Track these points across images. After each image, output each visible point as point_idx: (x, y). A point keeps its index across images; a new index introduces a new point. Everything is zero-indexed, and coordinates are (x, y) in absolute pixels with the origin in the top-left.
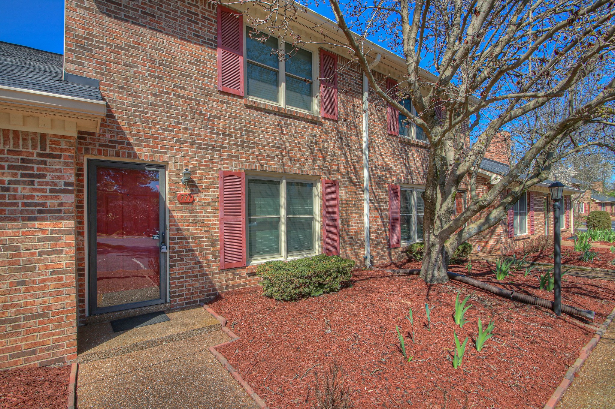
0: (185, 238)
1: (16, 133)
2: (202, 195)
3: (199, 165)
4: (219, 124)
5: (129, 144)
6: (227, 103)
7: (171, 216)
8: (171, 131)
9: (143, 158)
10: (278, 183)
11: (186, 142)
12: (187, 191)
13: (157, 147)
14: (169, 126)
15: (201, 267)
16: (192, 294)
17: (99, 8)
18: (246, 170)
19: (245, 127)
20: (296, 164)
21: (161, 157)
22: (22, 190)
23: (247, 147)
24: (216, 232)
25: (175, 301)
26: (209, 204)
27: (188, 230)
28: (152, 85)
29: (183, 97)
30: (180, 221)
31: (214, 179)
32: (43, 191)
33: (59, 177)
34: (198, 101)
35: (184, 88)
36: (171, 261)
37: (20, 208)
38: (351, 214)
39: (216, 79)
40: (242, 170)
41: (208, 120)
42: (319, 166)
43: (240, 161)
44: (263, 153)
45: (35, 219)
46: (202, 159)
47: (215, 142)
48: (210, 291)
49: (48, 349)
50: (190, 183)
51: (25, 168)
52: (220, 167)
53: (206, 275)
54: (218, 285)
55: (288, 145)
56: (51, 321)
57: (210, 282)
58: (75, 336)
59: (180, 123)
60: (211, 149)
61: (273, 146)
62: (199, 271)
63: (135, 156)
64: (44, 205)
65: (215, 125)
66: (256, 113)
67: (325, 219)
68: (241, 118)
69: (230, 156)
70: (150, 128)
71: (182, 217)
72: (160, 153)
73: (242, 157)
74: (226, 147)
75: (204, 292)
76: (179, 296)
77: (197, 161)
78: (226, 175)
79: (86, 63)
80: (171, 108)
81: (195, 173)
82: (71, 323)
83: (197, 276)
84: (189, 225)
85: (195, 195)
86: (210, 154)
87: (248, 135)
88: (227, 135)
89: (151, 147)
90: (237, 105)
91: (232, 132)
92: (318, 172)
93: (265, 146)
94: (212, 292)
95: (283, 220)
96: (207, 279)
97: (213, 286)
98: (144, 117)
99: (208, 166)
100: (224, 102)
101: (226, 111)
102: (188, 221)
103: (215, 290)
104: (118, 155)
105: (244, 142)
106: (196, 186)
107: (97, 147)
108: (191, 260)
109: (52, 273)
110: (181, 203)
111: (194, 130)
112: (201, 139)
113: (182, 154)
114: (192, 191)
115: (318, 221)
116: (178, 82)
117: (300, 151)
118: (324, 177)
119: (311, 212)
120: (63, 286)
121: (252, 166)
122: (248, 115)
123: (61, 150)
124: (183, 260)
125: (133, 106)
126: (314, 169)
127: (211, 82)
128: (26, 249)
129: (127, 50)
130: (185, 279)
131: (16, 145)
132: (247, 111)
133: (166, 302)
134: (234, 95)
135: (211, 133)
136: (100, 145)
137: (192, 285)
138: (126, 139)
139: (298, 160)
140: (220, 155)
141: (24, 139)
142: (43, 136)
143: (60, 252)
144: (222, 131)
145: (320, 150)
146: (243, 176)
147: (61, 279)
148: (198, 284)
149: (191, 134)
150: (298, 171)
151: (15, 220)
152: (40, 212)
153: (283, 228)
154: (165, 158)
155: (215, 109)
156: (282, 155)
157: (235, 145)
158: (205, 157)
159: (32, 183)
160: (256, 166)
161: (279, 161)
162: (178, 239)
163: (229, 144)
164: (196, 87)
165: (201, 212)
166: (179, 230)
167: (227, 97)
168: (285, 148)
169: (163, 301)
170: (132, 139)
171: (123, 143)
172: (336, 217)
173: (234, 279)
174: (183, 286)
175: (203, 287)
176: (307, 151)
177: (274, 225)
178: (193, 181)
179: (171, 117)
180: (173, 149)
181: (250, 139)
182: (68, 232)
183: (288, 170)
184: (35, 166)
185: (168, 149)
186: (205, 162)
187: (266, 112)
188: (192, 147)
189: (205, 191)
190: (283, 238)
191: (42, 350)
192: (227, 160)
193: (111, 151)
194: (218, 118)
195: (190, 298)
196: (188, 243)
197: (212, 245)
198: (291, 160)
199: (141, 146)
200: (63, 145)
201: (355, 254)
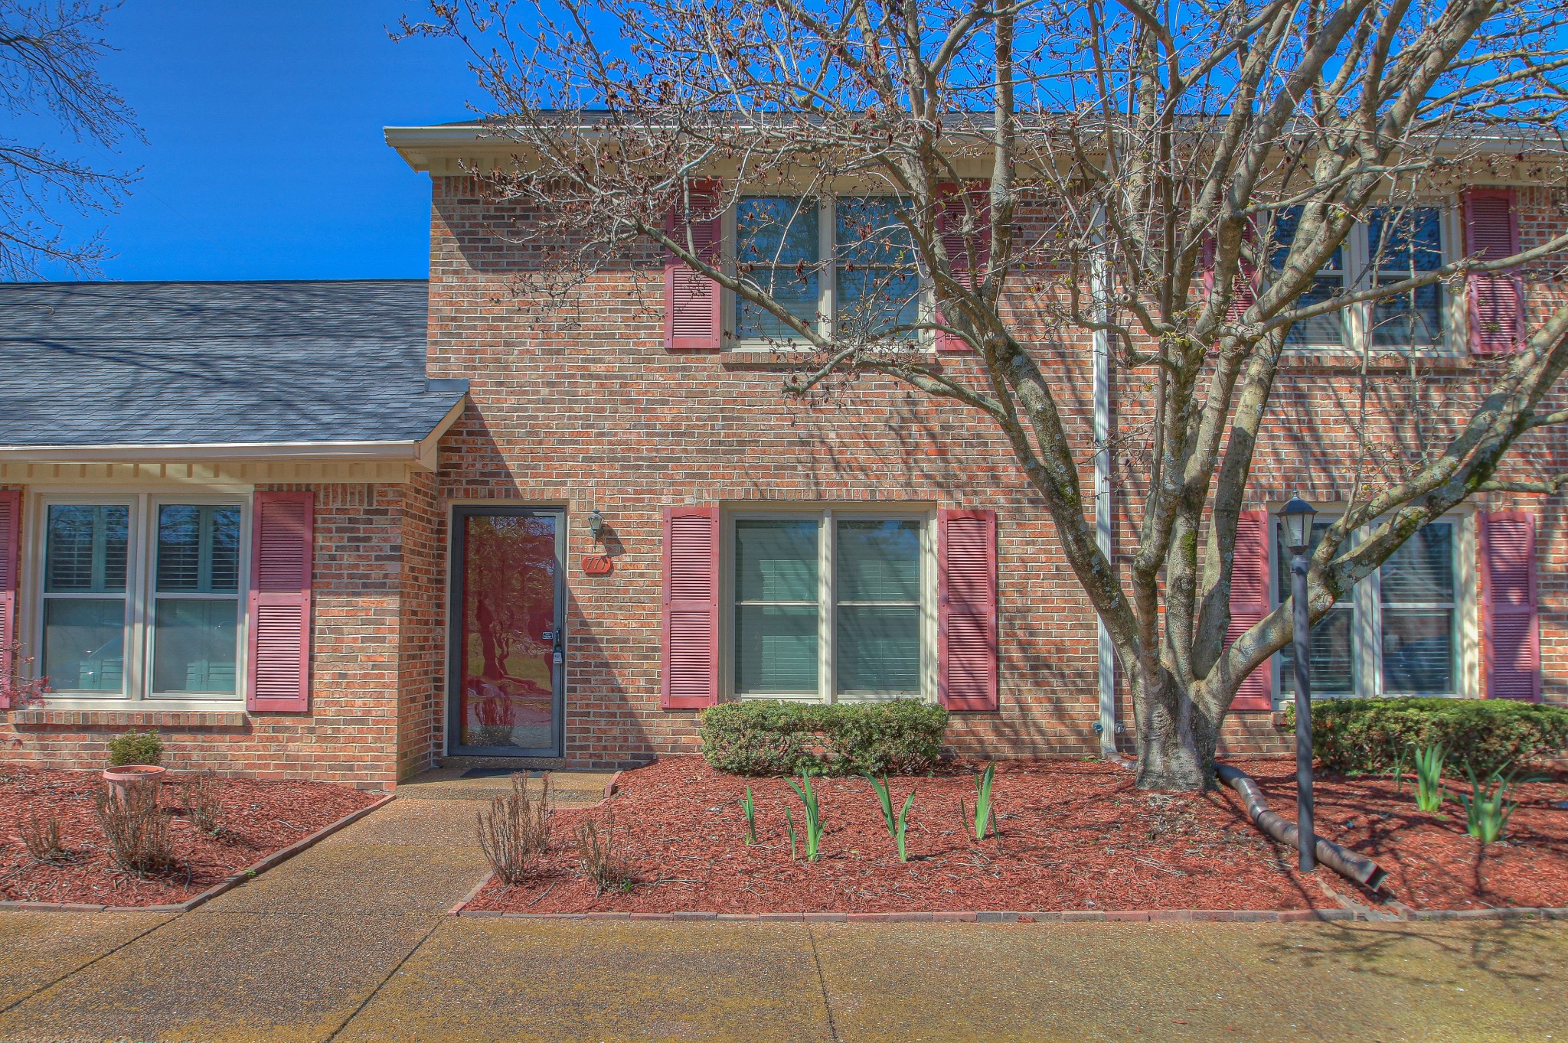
0: (593, 640)
1: (344, 486)
2: (627, 558)
3: (624, 500)
4: (667, 413)
5: (508, 475)
6: (684, 369)
7: (572, 598)
8: (576, 442)
9: (527, 497)
10: (815, 524)
11: (601, 459)
12: (601, 550)
13: (550, 475)
14: (572, 434)
15: (623, 699)
16: (605, 748)
17: (472, 265)
18: (723, 503)
19: (722, 410)
20: (855, 478)
21: (558, 491)
22: (348, 558)
23: (725, 453)
24: (654, 632)
25: (574, 757)
26: (642, 575)
27: (600, 625)
28: (546, 368)
29: (598, 377)
30: (587, 607)
31: (653, 524)
32: (367, 558)
33: (385, 540)
34: (625, 377)
35: (600, 361)
36: (570, 681)
37: (346, 580)
38: (1045, 601)
39: (661, 327)
40: (716, 503)
41: (644, 410)
42: (927, 476)
43: (710, 484)
44: (766, 460)
45: (358, 594)
46: (629, 489)
47: (657, 451)
48: (639, 748)
49: (365, 768)
50: (604, 534)
51: (352, 530)
52: (666, 499)
53: (631, 715)
54: (656, 740)
55: (832, 435)
56: (370, 731)
57: (640, 731)
58: (395, 758)
59: (591, 426)
60: (648, 467)
61: (790, 444)
62: (619, 707)
63: (517, 494)
64: (367, 576)
65: (658, 419)
66: (750, 376)
67: (947, 611)
68: (714, 394)
69: (688, 476)
70: (540, 442)
71: (590, 599)
72: (556, 484)
73: (714, 476)
74: (679, 459)
75: (628, 748)
76: (581, 748)
77: (620, 492)
78: (676, 516)
79: (453, 357)
80: (576, 401)
81: (616, 516)
82: (391, 738)
83: (614, 715)
84: (601, 616)
85: (614, 559)
86: (646, 476)
87: (730, 427)
88: (681, 435)
89: (542, 475)
90: (705, 370)
91: (693, 427)
92: (924, 492)
93: (771, 444)
94: (643, 752)
95: (824, 613)
96: (635, 724)
97: (645, 740)
98: (533, 426)
99: (642, 500)
100: (678, 369)
101: (680, 385)
102: (599, 608)
103: (649, 748)
104: (491, 495)
105: (720, 443)
106: (618, 541)
107: (465, 486)
108: (604, 682)
109: (374, 667)
110: (589, 574)
111: (616, 435)
112: (629, 450)
113: (592, 481)
114: (608, 549)
115: (932, 617)
116: (589, 350)
117: (868, 444)
118: (944, 503)
119: (914, 594)
120: (384, 686)
121: (739, 493)
122: (730, 385)
123: (389, 503)
124: (588, 681)
125: (517, 410)
126: (908, 484)
127: (650, 336)
128: (350, 633)
129: (510, 320)
130: (592, 718)
131: (344, 501)
132: (730, 377)
133: (561, 755)
134: (698, 351)
135: (648, 435)
136: (468, 483)
137: (605, 731)
138: (505, 467)
139: (862, 469)
140: (666, 476)
141: (352, 494)
142: (370, 486)
143: (383, 640)
144: (671, 427)
145: (932, 436)
146: (716, 515)
147: (382, 676)
148: (616, 731)
149: (610, 443)
150: (859, 493)
151: (340, 594)
152: (365, 585)
153: (825, 631)
154: (563, 493)
155: (658, 385)
156: (815, 460)
157: (699, 451)
158: (636, 484)
159: (357, 548)
160: (747, 492)
161: (808, 476)
162: (583, 640)
163: (685, 451)
164: (622, 352)
165: (626, 591)
166: (584, 623)
167: (683, 358)
168: (823, 442)
169: (556, 753)
170: (513, 466)
171: (498, 474)
172: (986, 607)
173: (690, 733)
174: (587, 730)
175: (626, 739)
176: (890, 445)
177: (804, 625)
178: (611, 532)
179: (576, 418)
180: (577, 475)
181: (734, 435)
182: (391, 613)
183: (832, 493)
184: (362, 526)
185: (568, 475)
186: (636, 492)
187: (774, 371)
188: (612, 468)
189: (633, 550)
190: (825, 653)
191: (360, 768)
192: (682, 484)
193: (483, 490)
194: (665, 402)
195: (600, 756)
196: (600, 649)
197: (646, 657)
198: (837, 468)
199: (526, 475)
200: (391, 496)
201: (1059, 712)
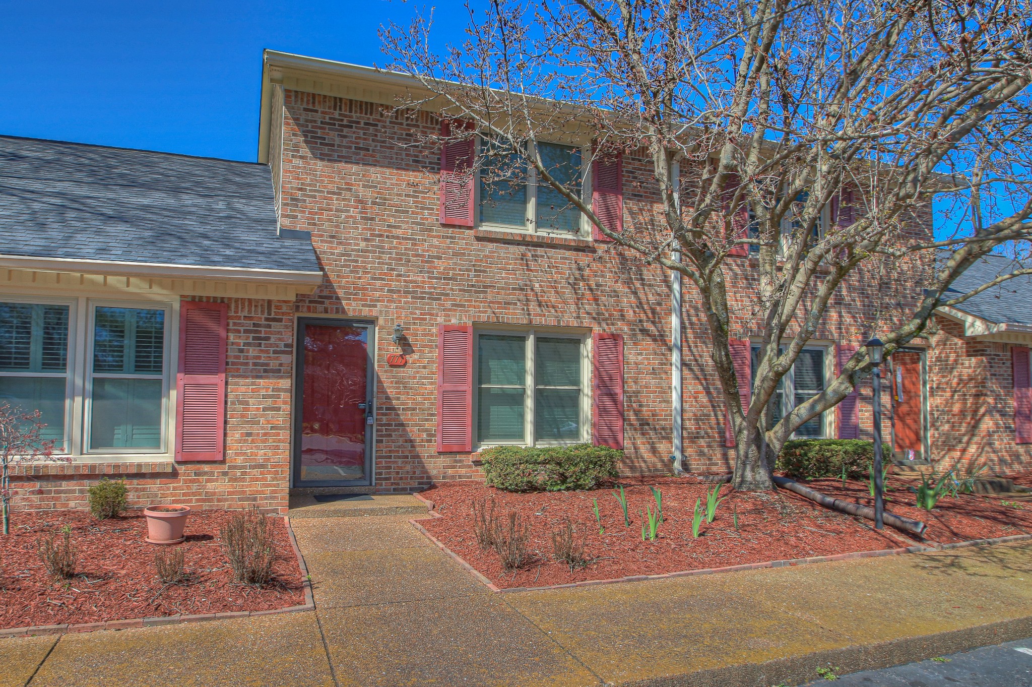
0: (394, 409)
1: (250, 300)
2: (416, 356)
3: (414, 319)
4: (441, 265)
5: (338, 298)
6: (451, 238)
7: (379, 381)
8: (383, 279)
9: (351, 314)
10: (523, 339)
11: (399, 291)
12: (399, 351)
13: (366, 300)
14: (380, 274)
15: (413, 446)
16: (401, 478)
17: (313, 154)
18: (474, 323)
19: (474, 266)
20: (549, 312)
21: (371, 311)
22: (252, 352)
23: (476, 292)
24: (432, 404)
25: (381, 485)
26: (424, 367)
27: (398, 399)
28: (363, 229)
29: (398, 238)
30: (390, 388)
31: (432, 335)
32: (267, 352)
33: (280, 340)
34: (415, 239)
35: (399, 227)
36: (378, 436)
37: (251, 367)
38: (647, 387)
39: (437, 210)
40: (470, 323)
41: (427, 262)
42: (588, 313)
43: (466, 311)
44: (499, 298)
45: (261, 377)
46: (417, 312)
47: (435, 288)
48: (422, 478)
49: (266, 498)
50: (403, 341)
51: (256, 332)
52: (440, 320)
53: (418, 457)
54: (433, 472)
55: (537, 285)
56: (269, 473)
57: (423, 467)
58: (287, 491)
59: (393, 270)
60: (429, 298)
61: (514, 289)
62: (410, 452)
63: (344, 311)
64: (268, 365)
65: (435, 268)
66: (491, 246)
67: (598, 392)
68: (469, 255)
69: (453, 305)
70: (360, 278)
71: (392, 382)
72: (370, 306)
73: (469, 306)
74: (448, 295)
75: (416, 478)
76: (386, 479)
77: (412, 313)
78: (447, 330)
79: (300, 215)
80: (383, 253)
81: (408, 329)
82: (285, 477)
83: (407, 457)
84: (399, 393)
85: (407, 356)
86: (428, 304)
87: (479, 276)
88: (450, 279)
89: (361, 300)
90: (464, 239)
91: (457, 275)
92: (586, 322)
93: (503, 288)
94: (425, 480)
95: (529, 392)
96: (420, 462)
97: (427, 472)
98: (355, 267)
99: (425, 319)
100: (447, 237)
101: (449, 248)
102: (398, 388)
103: (429, 477)
104: (326, 311)
105: (473, 286)
106: (409, 345)
107: (307, 304)
108: (401, 436)
109: (272, 428)
110: (391, 366)
111: (409, 276)
112: (417, 287)
113: (394, 305)
114: (404, 350)
115: (587, 395)
116: (392, 220)
117: (557, 292)
118: (597, 329)
119: (577, 381)
120: (279, 441)
121: (484, 318)
122: (479, 250)
123: (283, 314)
124: (390, 436)
125: (343, 255)
126: (578, 317)
127: (431, 214)
128: (254, 404)
129: (340, 194)
130: (393, 460)
131: (250, 311)
132: (477, 245)
133: (371, 485)
134: (460, 227)
135: (429, 278)
136: (310, 302)
137: (401, 468)
138: (335, 293)
139: (553, 307)
140: (440, 305)
141: (256, 306)
142: (269, 302)
143: (278, 409)
144: (443, 274)
145: (591, 290)
146: (470, 331)
147: (278, 434)
148: (408, 468)
149: (405, 281)
150: (552, 321)
151: (247, 377)
152: (265, 371)
153: (529, 403)
154: (375, 312)
155: (436, 247)
156: (528, 300)
157: (460, 290)
158: (421, 309)
159: (260, 345)
160: (488, 317)
161: (523, 309)
162: (387, 409)
163: (452, 289)
164: (413, 223)
165: (415, 378)
166: (388, 398)
167: (450, 230)
168: (532, 290)
169: (367, 483)
170: (341, 293)
171: (331, 298)
172: (618, 390)
173: (454, 467)
174: (390, 468)
175: (414, 473)
176: (568, 292)
177: (517, 399)
178: (405, 339)
179: (383, 263)
180: (383, 301)
181: (481, 281)
182: (285, 390)
183: (537, 320)
184: (263, 329)
185: (378, 301)
186: (421, 314)
187: (505, 243)
188: (406, 297)
189: (420, 351)
190: (529, 417)
191: (261, 499)
192: (450, 310)
193: (320, 307)
194: (439, 258)
195: (398, 484)
196: (398, 415)
197: (427, 420)
198: (540, 306)
199: (349, 299)
200: (284, 309)
201: (654, 450)
